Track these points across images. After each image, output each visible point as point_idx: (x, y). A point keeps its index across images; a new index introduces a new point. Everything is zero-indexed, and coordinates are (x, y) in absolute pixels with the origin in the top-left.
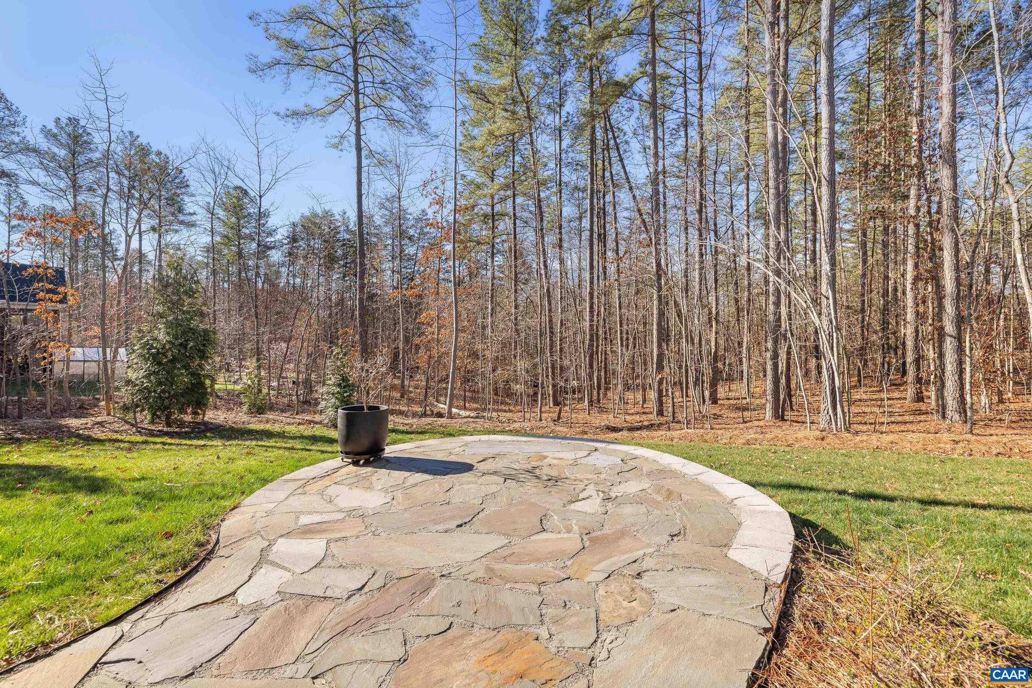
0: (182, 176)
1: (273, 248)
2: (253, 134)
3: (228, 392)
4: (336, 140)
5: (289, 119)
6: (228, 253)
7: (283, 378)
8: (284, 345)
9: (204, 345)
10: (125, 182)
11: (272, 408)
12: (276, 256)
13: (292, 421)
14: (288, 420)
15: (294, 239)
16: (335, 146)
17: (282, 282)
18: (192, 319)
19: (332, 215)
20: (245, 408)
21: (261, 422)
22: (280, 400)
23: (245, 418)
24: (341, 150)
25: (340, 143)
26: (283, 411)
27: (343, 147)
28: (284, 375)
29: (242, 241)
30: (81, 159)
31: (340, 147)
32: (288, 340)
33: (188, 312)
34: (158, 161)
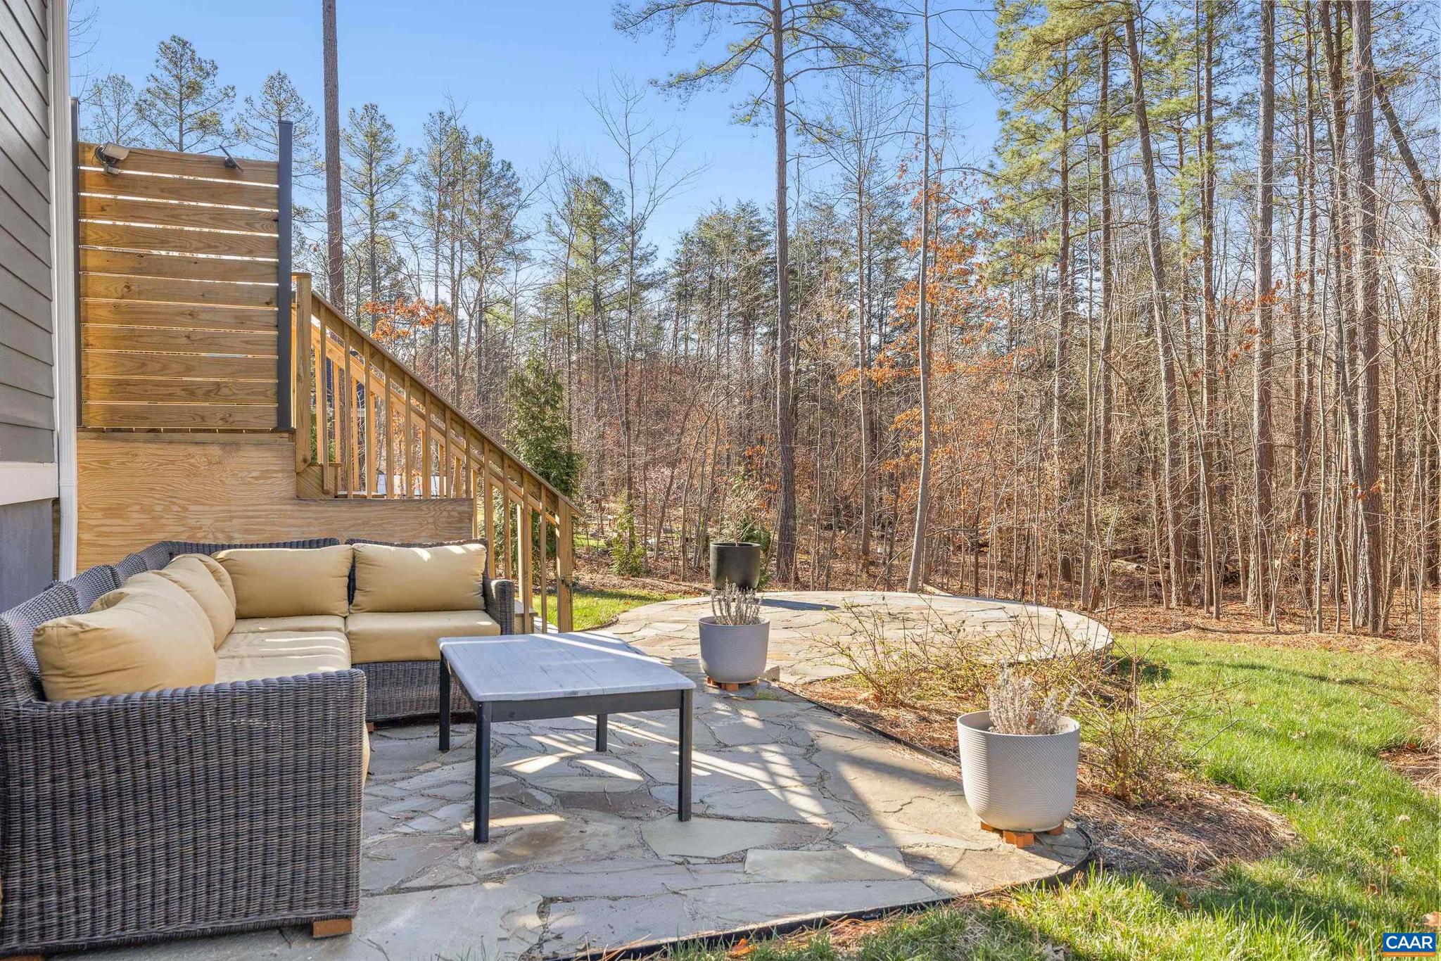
0: (510, 174)
1: (650, 285)
2: (622, 128)
3: (589, 548)
4: (748, 109)
5: (674, 90)
6: (580, 301)
7: (666, 531)
8: (667, 472)
9: (567, 474)
10: (435, 196)
11: (649, 573)
12: (655, 299)
13: (676, 588)
14: (671, 587)
15: (685, 266)
16: (746, 120)
17: (666, 347)
18: (553, 438)
19: (754, 212)
20: (615, 568)
21: (636, 586)
22: (661, 563)
23: (616, 580)
24: (756, 125)
25: (754, 113)
26: (663, 577)
27: (758, 119)
28: (666, 525)
29: (600, 278)
30: (381, 169)
31: (753, 119)
32: (673, 465)
33: (550, 429)
34: (477, 152)
